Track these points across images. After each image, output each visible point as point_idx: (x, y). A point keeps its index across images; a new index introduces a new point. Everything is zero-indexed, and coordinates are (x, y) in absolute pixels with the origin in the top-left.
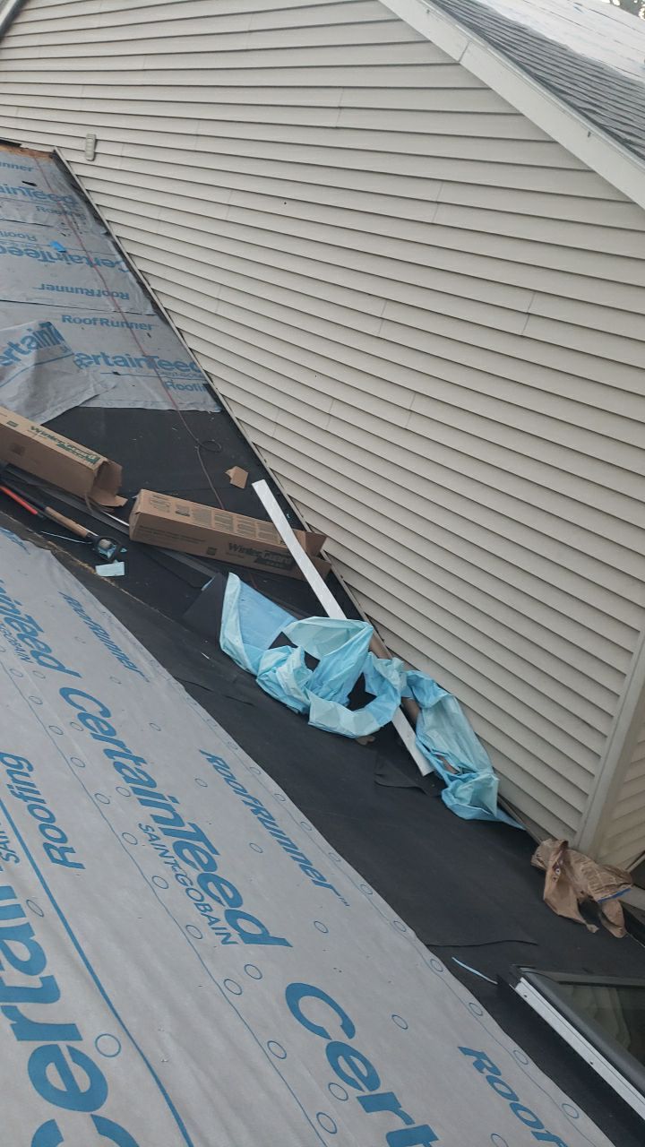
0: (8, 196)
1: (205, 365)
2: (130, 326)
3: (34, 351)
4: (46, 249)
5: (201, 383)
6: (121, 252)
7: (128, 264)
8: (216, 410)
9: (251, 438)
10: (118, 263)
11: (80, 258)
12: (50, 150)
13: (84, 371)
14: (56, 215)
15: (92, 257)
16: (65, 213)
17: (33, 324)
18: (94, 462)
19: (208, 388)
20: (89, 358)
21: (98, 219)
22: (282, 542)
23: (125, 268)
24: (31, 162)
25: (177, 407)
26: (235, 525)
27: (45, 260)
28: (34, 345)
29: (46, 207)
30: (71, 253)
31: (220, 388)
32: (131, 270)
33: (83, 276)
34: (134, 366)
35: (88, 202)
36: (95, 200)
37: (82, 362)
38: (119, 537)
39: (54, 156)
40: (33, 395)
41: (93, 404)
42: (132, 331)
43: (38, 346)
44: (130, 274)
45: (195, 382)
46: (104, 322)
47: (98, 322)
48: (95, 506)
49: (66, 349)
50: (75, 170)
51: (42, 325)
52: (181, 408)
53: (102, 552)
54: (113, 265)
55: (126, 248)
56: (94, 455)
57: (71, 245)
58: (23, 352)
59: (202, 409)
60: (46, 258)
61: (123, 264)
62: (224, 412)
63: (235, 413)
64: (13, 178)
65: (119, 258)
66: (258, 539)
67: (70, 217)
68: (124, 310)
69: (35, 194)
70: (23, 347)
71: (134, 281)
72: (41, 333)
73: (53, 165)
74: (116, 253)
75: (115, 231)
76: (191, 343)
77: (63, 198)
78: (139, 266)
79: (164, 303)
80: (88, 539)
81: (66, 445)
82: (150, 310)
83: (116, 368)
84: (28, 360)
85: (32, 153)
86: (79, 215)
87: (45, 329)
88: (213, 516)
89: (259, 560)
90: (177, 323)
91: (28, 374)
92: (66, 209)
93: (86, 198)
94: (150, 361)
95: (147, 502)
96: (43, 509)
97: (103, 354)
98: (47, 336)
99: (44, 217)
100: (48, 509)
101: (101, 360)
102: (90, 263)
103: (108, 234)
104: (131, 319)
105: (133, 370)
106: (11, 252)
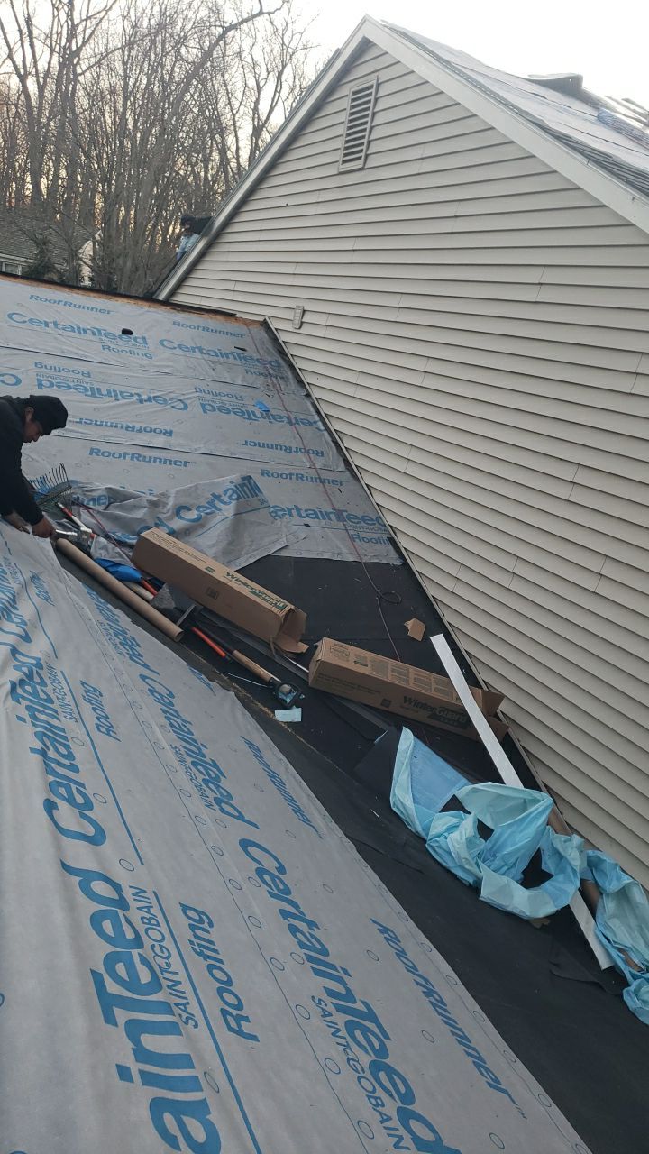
0: (221, 359)
1: (390, 520)
2: (323, 482)
3: (234, 502)
4: (251, 409)
5: (385, 537)
6: (318, 413)
7: (325, 424)
8: (398, 562)
9: (431, 591)
10: (315, 422)
11: (281, 417)
12: (262, 319)
13: (278, 522)
14: (262, 377)
15: (292, 416)
16: (271, 375)
17: (235, 477)
18: (281, 609)
19: (392, 541)
20: (283, 510)
21: (300, 382)
22: (458, 698)
23: (322, 428)
24: (243, 330)
25: (361, 559)
26: (410, 677)
27: (250, 418)
28: (235, 496)
29: (254, 370)
30: (273, 412)
31: (403, 542)
32: (327, 429)
33: (282, 433)
34: (324, 519)
35: (292, 367)
36: (298, 364)
37: (277, 513)
38: (299, 682)
39: (265, 324)
40: (230, 544)
41: (285, 554)
42: (324, 487)
43: (239, 497)
44: (326, 433)
45: (379, 535)
46: (300, 477)
47: (294, 477)
48: (279, 651)
49: (263, 502)
50: (282, 337)
51: (244, 479)
52: (365, 560)
53: (281, 696)
54: (310, 424)
55: (324, 409)
56: (282, 602)
57: (274, 405)
58: (225, 503)
59: (384, 562)
60: (250, 416)
61: (320, 424)
62: (405, 564)
63: (416, 566)
64: (227, 344)
65: (317, 418)
66: (433, 694)
67: (274, 379)
68: (318, 466)
69: (245, 358)
70: (225, 498)
71: (329, 439)
72: (242, 485)
73: (263, 333)
74: (314, 413)
75: (316, 393)
76: (378, 499)
77: (270, 363)
78: (335, 425)
79: (356, 461)
80: (270, 683)
81: (257, 591)
82: (342, 467)
83: (307, 520)
84: (228, 510)
85: (246, 322)
86: (282, 378)
87: (246, 482)
88: (390, 667)
89: (433, 716)
90: (366, 479)
91: (228, 522)
92: (271, 372)
93: (290, 361)
94: (339, 515)
95: (327, 650)
96: (231, 652)
97: (297, 508)
98: (247, 488)
99: (251, 379)
100: (236, 652)
101: (294, 512)
102: (290, 422)
103: (308, 395)
104: (325, 475)
105: (323, 522)
106: (220, 410)
